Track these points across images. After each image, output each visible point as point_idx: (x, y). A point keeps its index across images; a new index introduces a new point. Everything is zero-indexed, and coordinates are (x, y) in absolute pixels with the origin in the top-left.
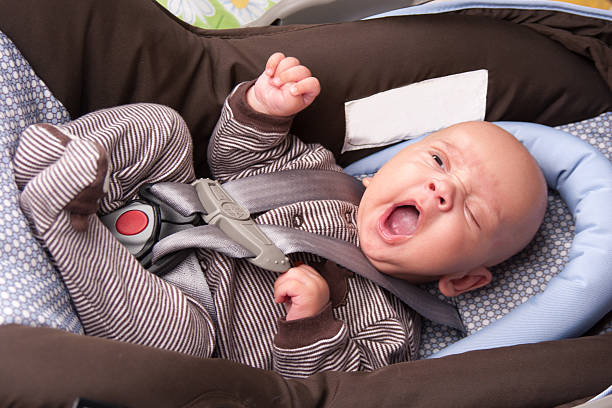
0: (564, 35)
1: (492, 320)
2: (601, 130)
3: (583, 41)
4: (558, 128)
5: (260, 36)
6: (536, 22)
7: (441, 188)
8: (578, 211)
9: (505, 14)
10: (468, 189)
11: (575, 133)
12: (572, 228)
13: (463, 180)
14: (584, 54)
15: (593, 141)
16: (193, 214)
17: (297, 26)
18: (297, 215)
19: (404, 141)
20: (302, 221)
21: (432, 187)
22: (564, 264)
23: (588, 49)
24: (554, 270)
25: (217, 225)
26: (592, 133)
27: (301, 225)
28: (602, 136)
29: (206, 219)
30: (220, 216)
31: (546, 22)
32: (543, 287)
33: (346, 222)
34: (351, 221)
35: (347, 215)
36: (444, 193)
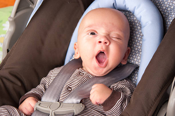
5: (8, 58)
7: (103, 40)
8: (128, 8)
10: (108, 33)
12: (131, 14)
13: (104, 32)
17: (14, 46)
18: (68, 88)
21: (100, 42)
22: (139, 24)
24: (139, 28)
27: (72, 89)
30: (53, 112)
32: (141, 34)
33: (82, 76)
34: (83, 74)
35: (80, 74)
36: (105, 40)
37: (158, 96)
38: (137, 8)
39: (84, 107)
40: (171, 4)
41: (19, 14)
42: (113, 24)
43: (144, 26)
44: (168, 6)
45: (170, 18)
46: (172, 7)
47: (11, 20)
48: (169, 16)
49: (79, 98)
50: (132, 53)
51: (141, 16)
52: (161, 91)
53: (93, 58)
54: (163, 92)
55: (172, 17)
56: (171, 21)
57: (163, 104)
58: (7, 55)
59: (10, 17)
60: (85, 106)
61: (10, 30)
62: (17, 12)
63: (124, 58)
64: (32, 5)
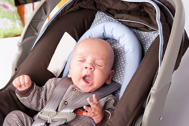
0: (72, 9)
1: (123, 76)
2: (99, 18)
3: (77, 6)
4: (91, 27)
6: (64, 12)
7: (88, 66)
8: (115, 37)
9: (56, 18)
10: (94, 60)
11: (95, 24)
12: (117, 42)
14: (80, 8)
15: (100, 22)
16: (45, 124)
17: (21, 66)
19: (66, 63)
20: (66, 102)
21: (86, 68)
22: (123, 51)
23: (79, 7)
24: (123, 54)
25: (52, 121)
26: (98, 21)
27: (68, 103)
28: (100, 19)
29: (48, 122)
30: (51, 119)
31: (66, 11)
32: (124, 59)
33: (75, 91)
34: (76, 89)
35: (74, 89)
36: (90, 67)
37: (136, 109)
38: (122, 38)
39: (75, 115)
40: (147, 35)
41: (26, 40)
42: (98, 53)
43: (126, 53)
44: (145, 37)
45: (147, 46)
46: (148, 38)
47: (19, 45)
48: (146, 45)
49: (72, 109)
50: (116, 73)
51: (124, 44)
52: (138, 105)
53: (80, 79)
54: (140, 106)
55: (148, 46)
56: (147, 49)
57: (140, 115)
58: (15, 73)
59: (18, 42)
60: (77, 115)
61: (18, 53)
62: (24, 38)
63: (108, 79)
64: (36, 33)
